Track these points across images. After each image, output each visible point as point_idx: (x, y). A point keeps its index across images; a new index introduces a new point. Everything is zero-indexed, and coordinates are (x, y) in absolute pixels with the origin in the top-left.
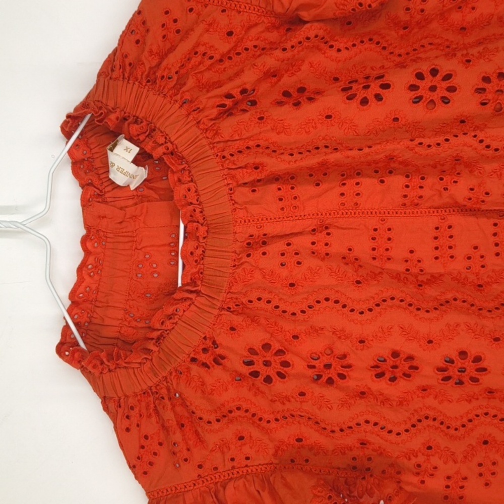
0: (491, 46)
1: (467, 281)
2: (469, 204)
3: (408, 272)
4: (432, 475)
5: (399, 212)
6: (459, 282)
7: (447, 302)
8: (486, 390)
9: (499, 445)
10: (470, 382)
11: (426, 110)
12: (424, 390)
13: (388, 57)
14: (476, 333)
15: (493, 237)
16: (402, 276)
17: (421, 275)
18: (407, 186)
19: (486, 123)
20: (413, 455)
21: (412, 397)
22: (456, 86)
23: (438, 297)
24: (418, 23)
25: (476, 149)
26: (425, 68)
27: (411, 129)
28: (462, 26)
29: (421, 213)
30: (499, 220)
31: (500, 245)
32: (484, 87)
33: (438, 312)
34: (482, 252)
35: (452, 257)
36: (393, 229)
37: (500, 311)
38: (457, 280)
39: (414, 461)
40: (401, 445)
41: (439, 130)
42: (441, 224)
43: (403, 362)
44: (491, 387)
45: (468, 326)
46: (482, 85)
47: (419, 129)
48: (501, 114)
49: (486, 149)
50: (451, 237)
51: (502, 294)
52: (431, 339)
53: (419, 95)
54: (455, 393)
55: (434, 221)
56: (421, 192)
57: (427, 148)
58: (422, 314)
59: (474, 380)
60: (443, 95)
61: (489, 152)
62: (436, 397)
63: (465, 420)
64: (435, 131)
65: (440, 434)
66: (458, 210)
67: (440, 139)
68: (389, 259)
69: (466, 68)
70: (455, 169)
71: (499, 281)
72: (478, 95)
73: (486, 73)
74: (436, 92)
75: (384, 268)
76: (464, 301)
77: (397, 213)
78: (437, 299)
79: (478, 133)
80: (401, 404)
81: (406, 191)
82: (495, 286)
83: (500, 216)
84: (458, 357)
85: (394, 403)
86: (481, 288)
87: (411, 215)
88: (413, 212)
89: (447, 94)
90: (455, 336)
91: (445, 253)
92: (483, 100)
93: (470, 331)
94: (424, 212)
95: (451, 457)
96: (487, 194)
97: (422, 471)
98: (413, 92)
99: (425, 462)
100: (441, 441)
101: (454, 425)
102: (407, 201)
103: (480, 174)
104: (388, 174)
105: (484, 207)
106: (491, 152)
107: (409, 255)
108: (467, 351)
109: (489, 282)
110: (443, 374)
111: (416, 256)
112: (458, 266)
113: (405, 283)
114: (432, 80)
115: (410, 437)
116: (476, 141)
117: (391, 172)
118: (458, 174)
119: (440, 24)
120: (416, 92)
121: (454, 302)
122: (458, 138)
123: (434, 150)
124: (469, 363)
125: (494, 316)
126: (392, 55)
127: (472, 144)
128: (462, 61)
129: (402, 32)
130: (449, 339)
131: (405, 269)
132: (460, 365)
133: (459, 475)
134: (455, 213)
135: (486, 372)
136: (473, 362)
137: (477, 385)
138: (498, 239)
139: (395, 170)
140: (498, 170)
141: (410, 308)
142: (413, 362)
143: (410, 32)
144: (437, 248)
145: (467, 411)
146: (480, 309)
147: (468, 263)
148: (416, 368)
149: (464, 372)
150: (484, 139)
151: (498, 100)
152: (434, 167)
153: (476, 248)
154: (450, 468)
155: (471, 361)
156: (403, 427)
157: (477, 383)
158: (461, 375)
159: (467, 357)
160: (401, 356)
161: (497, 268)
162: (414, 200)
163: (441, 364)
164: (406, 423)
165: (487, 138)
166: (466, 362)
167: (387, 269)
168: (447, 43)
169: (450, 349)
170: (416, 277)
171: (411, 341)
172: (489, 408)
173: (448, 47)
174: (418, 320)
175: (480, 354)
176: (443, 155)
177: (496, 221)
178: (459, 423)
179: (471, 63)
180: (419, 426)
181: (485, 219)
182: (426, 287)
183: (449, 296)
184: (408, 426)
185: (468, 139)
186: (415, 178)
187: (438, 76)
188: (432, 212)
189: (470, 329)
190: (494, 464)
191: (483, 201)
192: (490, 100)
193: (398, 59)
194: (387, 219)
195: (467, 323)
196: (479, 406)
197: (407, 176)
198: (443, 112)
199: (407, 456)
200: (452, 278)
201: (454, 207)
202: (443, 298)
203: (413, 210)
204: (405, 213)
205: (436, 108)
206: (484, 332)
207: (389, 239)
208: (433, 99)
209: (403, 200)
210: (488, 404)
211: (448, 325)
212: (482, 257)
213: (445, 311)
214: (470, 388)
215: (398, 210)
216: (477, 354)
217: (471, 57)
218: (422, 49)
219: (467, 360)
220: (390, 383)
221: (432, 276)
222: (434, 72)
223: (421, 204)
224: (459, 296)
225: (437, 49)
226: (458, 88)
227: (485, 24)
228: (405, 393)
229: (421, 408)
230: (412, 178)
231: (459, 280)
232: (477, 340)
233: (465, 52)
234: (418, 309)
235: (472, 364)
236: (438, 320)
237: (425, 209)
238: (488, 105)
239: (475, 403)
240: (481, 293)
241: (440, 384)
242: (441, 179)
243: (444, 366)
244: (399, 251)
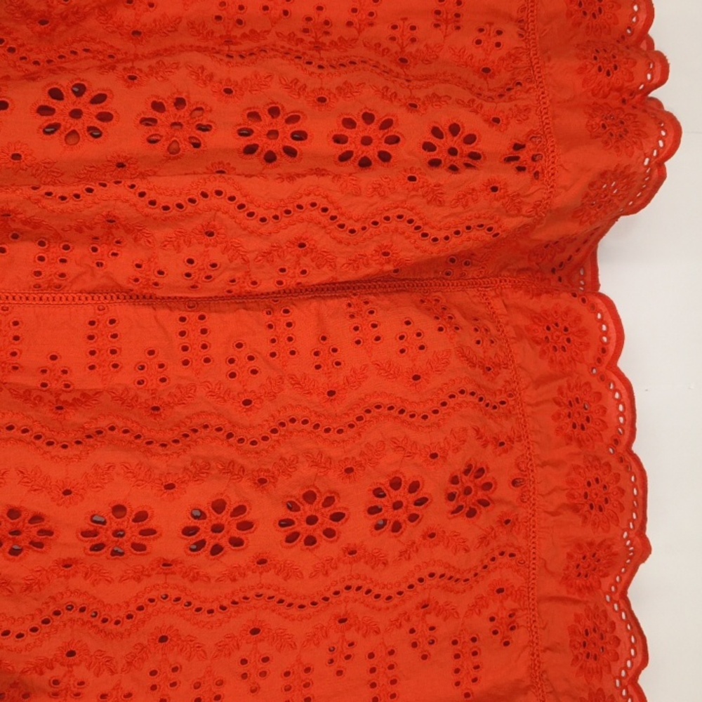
0: (168, 60)
1: (137, 401)
2: (135, 287)
3: (44, 389)
4: (78, 695)
5: (31, 298)
6: (123, 403)
7: (99, 432)
8: (159, 561)
9: (183, 641)
10: (132, 550)
11: (65, 145)
12: (66, 566)
13: (17, 64)
14: (140, 478)
15: (179, 337)
16: (34, 394)
17: (66, 392)
18: (41, 259)
19: (156, 169)
20: (46, 666)
21: (48, 579)
22: (112, 113)
23: (86, 426)
24: (64, 17)
25: (135, 205)
26: (64, 82)
27: (39, 172)
28: (134, 29)
29: (67, 299)
30: (188, 313)
31: (190, 348)
32: (154, 117)
33: (80, 447)
34: (162, 359)
35: (115, 366)
36: (23, 323)
37: (180, 444)
38: (121, 399)
39: (49, 675)
40: (23, 653)
41: (84, 176)
42: (99, 317)
43: (28, 525)
44: (165, 558)
45: (127, 468)
46: (152, 114)
47: (54, 172)
48: (178, 157)
49: (150, 206)
50: (114, 336)
51: (186, 420)
52: (69, 488)
53: (53, 122)
54: (116, 568)
55: (89, 311)
56: (63, 268)
57: (60, 200)
58: (55, 450)
59: (139, 547)
60: (92, 125)
61: (154, 210)
62: (86, 576)
63: (133, 608)
64: (78, 178)
65: (90, 631)
66: (125, 296)
67: (80, 189)
68: (15, 368)
69: (128, 87)
70: (112, 235)
71: (184, 402)
72: (144, 128)
73: (157, 97)
74: (81, 120)
75: (5, 381)
76: (126, 432)
77: (27, 299)
78: (83, 428)
79: (137, 182)
80: (28, 588)
81: (40, 266)
82: (178, 409)
83: (189, 307)
84: (111, 514)
85: (17, 588)
86: (156, 412)
87: (51, 302)
88: (54, 298)
89: (97, 123)
90: (106, 483)
91: (104, 361)
92: (152, 135)
93: (130, 475)
94: (70, 298)
95: (106, 665)
96: (161, 273)
97: (62, 690)
98: (45, 118)
99: (65, 676)
100: (92, 642)
101: (114, 616)
102: (40, 280)
103: (148, 244)
104: (11, 239)
105: (159, 293)
106: (158, 211)
107: (50, 363)
108: (126, 505)
109: (169, 403)
110: (91, 541)
111: (60, 364)
112: (125, 379)
113: (35, 404)
114: (75, 102)
115: (39, 638)
116: (135, 194)
117: (15, 237)
118: (118, 242)
119: (101, 23)
120: (50, 117)
121: (110, 432)
122: (106, 188)
123: (71, 204)
124: (128, 522)
125: (169, 452)
126: (24, 61)
127: (127, 198)
128: (123, 77)
129: (39, 28)
130: (97, 487)
131: (40, 383)
132: (115, 527)
133: (119, 690)
134: (120, 301)
135: (155, 535)
136: (134, 520)
137: (144, 555)
138: (187, 340)
139: (22, 233)
140: (173, 239)
141: (37, 442)
142: (43, 523)
143: (53, 30)
144: (92, 353)
145: (135, 595)
146: (149, 443)
147: (140, 375)
148: (50, 533)
149: (122, 536)
150: (146, 191)
151: (173, 136)
152: (79, 230)
153: (151, 353)
154: (106, 682)
155: (131, 520)
156: (29, 624)
157: (142, 552)
158: (118, 541)
159: (125, 514)
160: (23, 514)
161: (184, 383)
162: (52, 280)
163: (87, 526)
164: (33, 619)
165: (151, 189)
166: (123, 521)
167: (10, 383)
168: (110, 51)
169: (98, 502)
170: (57, 395)
171: (38, 492)
172: (167, 588)
173: (111, 56)
174: (48, 459)
175: (145, 509)
176: (86, 212)
177: (184, 314)
178: (122, 614)
179: (136, 81)
180: (57, 621)
181: (167, 311)
182: (68, 410)
183: (104, 423)
184: (37, 622)
185: (122, 190)
186: (54, 247)
187: (84, 96)
188: (83, 298)
189: (130, 472)
190: (175, 669)
191: (156, 284)
192: (161, 136)
193: (33, 68)
194: (13, 308)
195: (125, 463)
196: (154, 586)
197: (42, 244)
198: (90, 150)
199: (37, 669)
200: (113, 397)
201: (118, 292)
202: (93, 427)
203: (54, 295)
204: (41, 299)
205: (79, 144)
206: (150, 475)
207: (16, 338)
208: (76, 129)
209: (33, 280)
210: (166, 583)
211: (96, 467)
212: (161, 366)
213: (92, 446)
214: (136, 561)
215: (29, 293)
216: (140, 509)
217: (137, 72)
218: (72, 57)
219: (125, 518)
220: (11, 557)
221: (84, 395)
222: (80, 90)
223: (65, 286)
224: (120, 423)
225: (94, 58)
226: (114, 115)
227: (170, 29)
228: (38, 571)
229: (62, 594)
230: (49, 247)
231: (125, 400)
232: (139, 488)
233: (129, 65)
234: (50, 444)
235: (133, 523)
236: (80, 459)
237: (72, 294)
238: (158, 143)
239: (146, 582)
240: (155, 419)
241: (89, 555)
242: (95, 250)
243: (92, 529)
244: (33, 357)
